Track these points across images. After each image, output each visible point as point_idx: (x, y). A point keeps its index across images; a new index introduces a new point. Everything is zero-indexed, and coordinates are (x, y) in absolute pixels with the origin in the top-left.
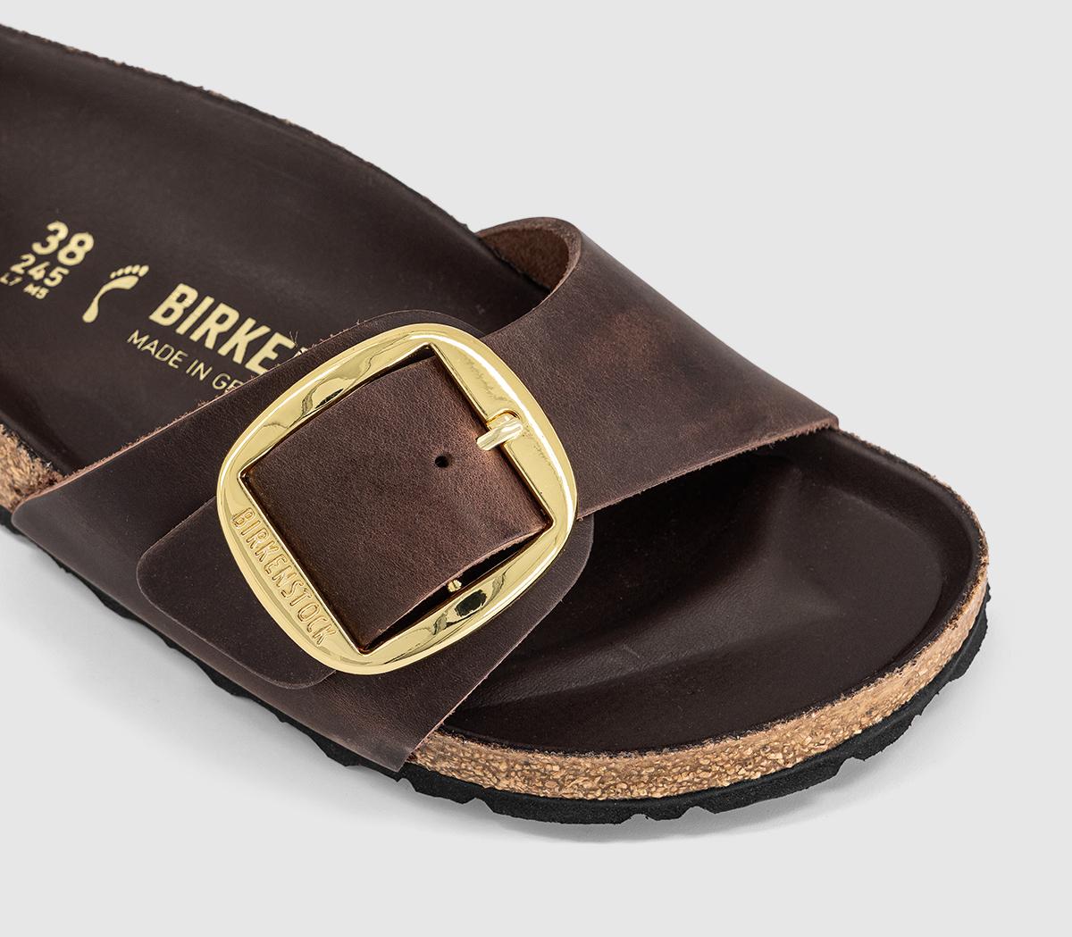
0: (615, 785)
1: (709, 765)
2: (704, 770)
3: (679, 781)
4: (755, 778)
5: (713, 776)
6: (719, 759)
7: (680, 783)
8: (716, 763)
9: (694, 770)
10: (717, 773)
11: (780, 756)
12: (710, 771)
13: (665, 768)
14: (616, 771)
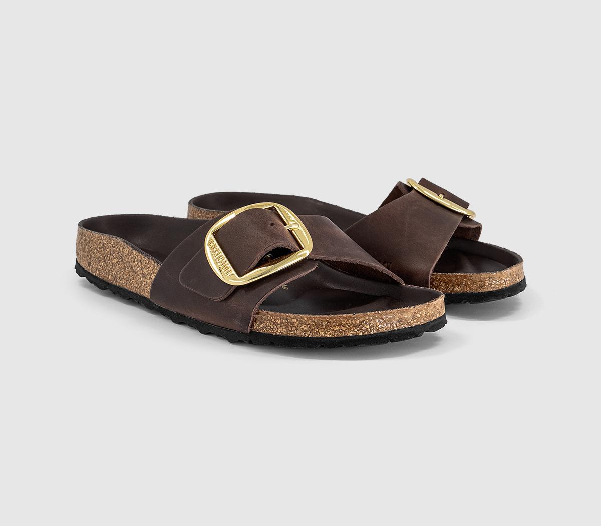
0: (314, 329)
1: (344, 325)
2: (343, 326)
3: (335, 330)
4: (360, 335)
5: (346, 330)
6: (348, 322)
7: (335, 331)
8: (347, 324)
9: (339, 326)
10: (347, 329)
11: (368, 327)
12: (345, 327)
13: (330, 323)
14: (315, 323)
